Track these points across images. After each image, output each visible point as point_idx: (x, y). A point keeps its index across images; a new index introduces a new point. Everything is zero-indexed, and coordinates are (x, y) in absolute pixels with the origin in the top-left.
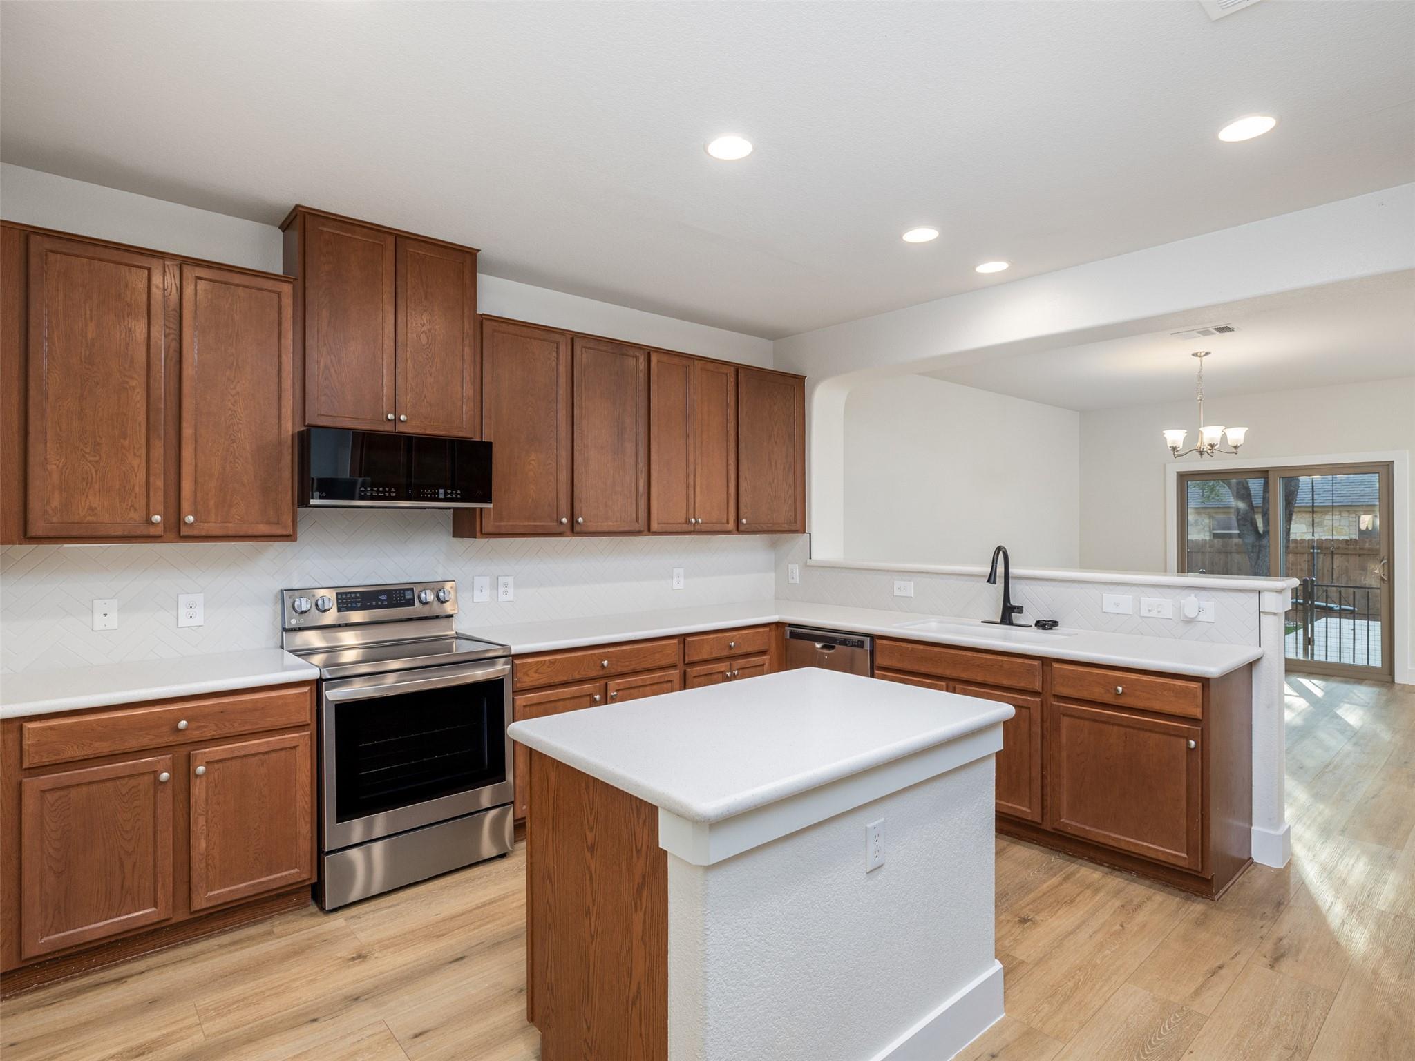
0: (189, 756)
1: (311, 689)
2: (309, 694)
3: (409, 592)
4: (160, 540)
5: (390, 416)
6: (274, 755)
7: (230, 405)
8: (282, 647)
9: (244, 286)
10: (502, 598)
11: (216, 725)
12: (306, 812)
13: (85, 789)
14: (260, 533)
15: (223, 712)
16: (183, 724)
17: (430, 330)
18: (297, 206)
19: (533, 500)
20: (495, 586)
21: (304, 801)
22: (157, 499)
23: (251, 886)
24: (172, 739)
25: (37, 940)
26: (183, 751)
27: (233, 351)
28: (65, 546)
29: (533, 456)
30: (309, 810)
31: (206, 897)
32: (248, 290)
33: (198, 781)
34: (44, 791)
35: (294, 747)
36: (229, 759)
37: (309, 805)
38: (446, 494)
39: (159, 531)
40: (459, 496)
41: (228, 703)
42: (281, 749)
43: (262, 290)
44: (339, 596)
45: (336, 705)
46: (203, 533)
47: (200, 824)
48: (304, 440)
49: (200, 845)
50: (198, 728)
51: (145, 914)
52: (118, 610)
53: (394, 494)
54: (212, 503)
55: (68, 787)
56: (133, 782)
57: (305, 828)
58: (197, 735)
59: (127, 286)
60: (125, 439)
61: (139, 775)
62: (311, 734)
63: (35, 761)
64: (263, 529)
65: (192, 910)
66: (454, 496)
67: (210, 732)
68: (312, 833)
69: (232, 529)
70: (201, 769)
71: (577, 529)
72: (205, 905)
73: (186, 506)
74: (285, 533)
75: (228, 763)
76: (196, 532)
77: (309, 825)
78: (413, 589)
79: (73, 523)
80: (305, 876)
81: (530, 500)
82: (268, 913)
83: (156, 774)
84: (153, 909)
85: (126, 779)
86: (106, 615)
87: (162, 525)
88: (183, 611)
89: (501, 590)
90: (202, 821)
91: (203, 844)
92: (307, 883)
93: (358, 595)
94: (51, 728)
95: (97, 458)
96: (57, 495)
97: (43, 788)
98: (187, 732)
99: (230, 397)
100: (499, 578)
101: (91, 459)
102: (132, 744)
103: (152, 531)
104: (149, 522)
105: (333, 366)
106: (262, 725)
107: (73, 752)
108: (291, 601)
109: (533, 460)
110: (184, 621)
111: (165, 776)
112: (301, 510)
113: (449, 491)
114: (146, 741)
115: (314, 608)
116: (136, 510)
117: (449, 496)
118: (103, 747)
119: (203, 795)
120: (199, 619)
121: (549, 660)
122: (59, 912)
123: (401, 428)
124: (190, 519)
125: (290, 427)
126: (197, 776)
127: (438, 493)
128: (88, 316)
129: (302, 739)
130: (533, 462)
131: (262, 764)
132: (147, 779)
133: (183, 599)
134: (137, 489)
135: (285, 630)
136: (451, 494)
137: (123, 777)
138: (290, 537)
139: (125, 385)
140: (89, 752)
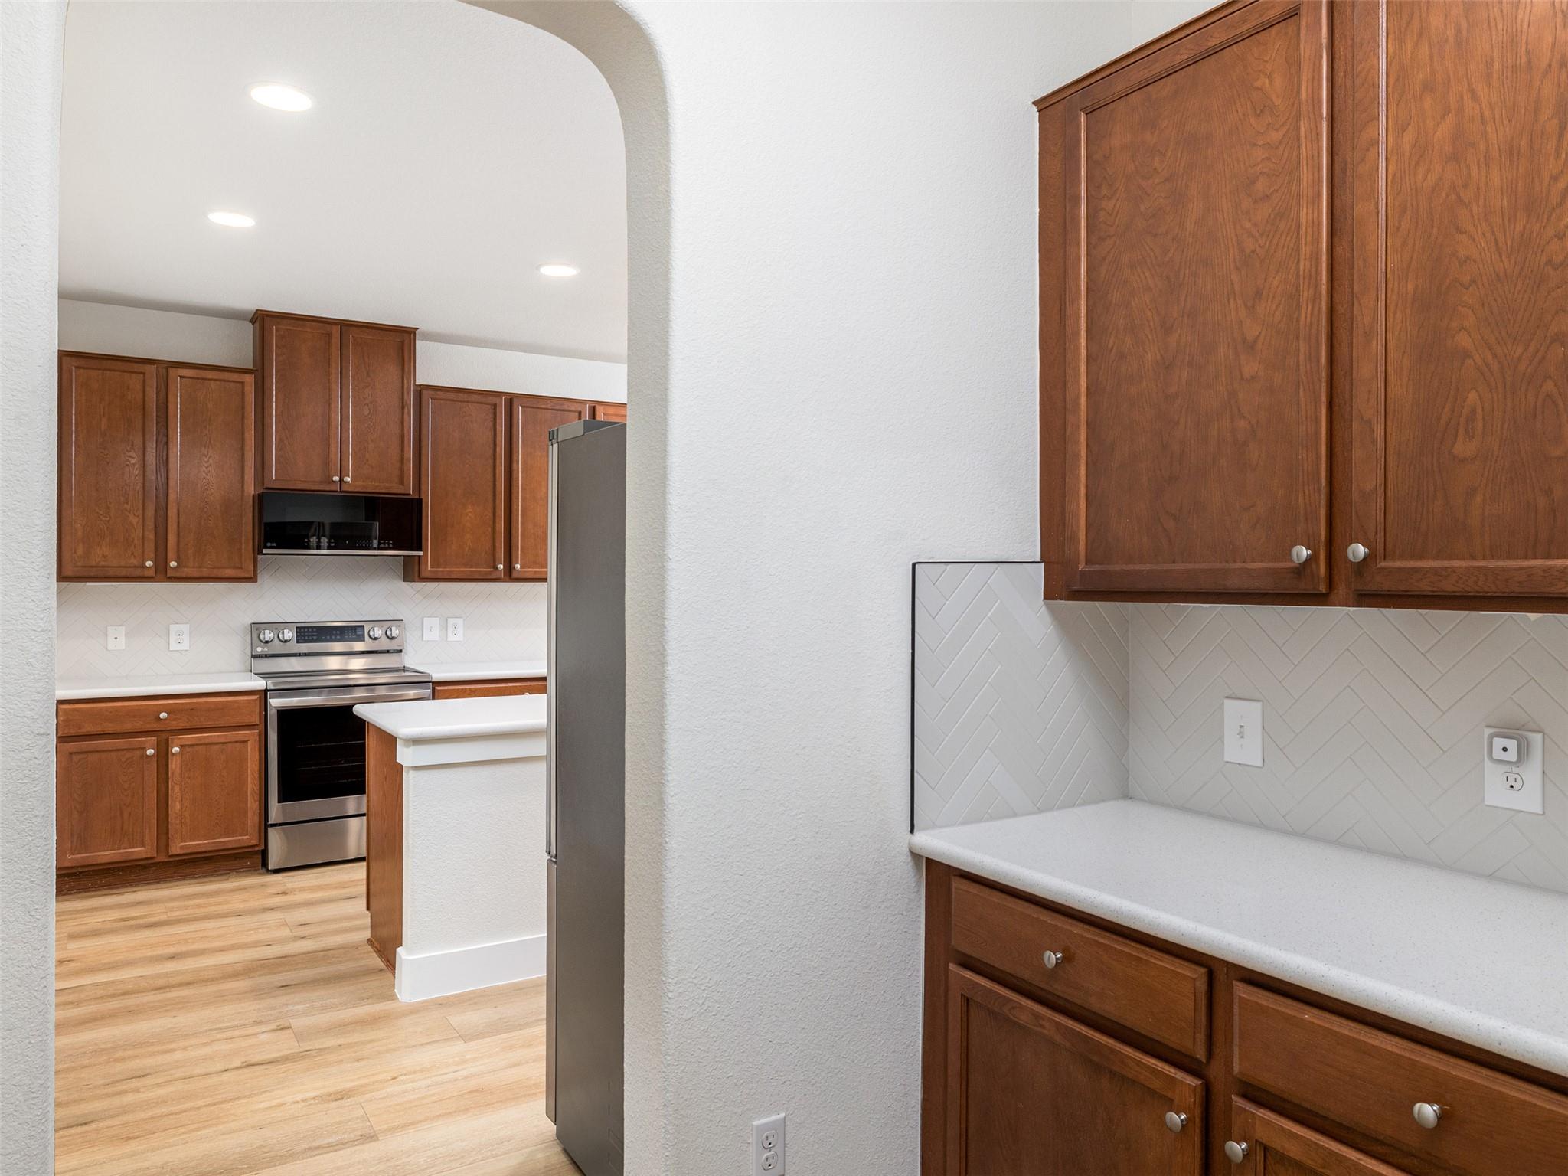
0: (168, 740)
1: (260, 697)
2: (258, 702)
3: (360, 629)
4: (152, 580)
5: (336, 478)
6: (230, 745)
7: (204, 475)
8: (251, 671)
9: (216, 380)
10: (451, 638)
11: (188, 719)
12: (255, 792)
13: (96, 756)
14: (227, 576)
15: (192, 709)
16: (163, 715)
17: (371, 403)
18: (257, 310)
19: (469, 547)
20: (445, 627)
21: (252, 784)
22: (150, 547)
23: (213, 843)
24: (155, 726)
25: (66, 857)
26: (164, 736)
27: (207, 432)
28: (88, 584)
29: (470, 509)
30: (258, 792)
31: (180, 846)
32: (218, 382)
33: (175, 757)
34: (71, 753)
35: (247, 741)
36: (197, 745)
37: (258, 788)
38: (379, 543)
39: (152, 573)
40: (391, 546)
41: (197, 703)
42: (236, 742)
43: (228, 381)
44: (298, 630)
45: (278, 711)
46: (184, 575)
47: (175, 790)
48: (264, 500)
49: (176, 807)
50: (174, 720)
51: (139, 852)
52: (125, 635)
53: (333, 544)
54: (191, 552)
55: (86, 752)
56: (128, 755)
57: (253, 804)
58: (174, 725)
59: (128, 388)
60: (127, 503)
61: (133, 749)
62: (260, 732)
63: (66, 732)
64: (230, 572)
65: (170, 854)
66: (387, 545)
67: (181, 725)
68: (260, 810)
69: (205, 572)
70: (176, 750)
71: (515, 575)
72: (179, 852)
73: (171, 554)
74: (247, 576)
75: (196, 748)
76: (178, 575)
77: (258, 803)
78: (363, 626)
79: (92, 567)
80: (254, 842)
81: (467, 549)
82: (227, 870)
83: (144, 749)
84: (143, 849)
85: (125, 752)
86: (116, 638)
87: (153, 569)
88: (173, 638)
89: (450, 630)
90: (177, 789)
91: (178, 806)
92: (257, 849)
93: (315, 630)
94: (76, 710)
95: (108, 519)
96: (81, 545)
97: (71, 751)
98: (167, 722)
99: (204, 468)
100: (449, 619)
101: (104, 519)
102: (128, 727)
103: (147, 573)
104: (143, 566)
105: (287, 438)
106: (222, 722)
107: (88, 728)
108: (258, 632)
109: (470, 512)
110: (174, 646)
111: (150, 752)
112: (260, 557)
113: (382, 541)
114: (138, 725)
115: (276, 639)
116: (135, 557)
117: (382, 546)
118: (109, 727)
119: (178, 771)
120: (185, 645)
121: (470, 689)
122: (81, 840)
123: (345, 488)
124: (173, 564)
125: (251, 490)
126: (173, 754)
127: (372, 543)
128: (102, 413)
129: (252, 736)
130: (469, 514)
131: (222, 752)
132: (138, 753)
133: (174, 628)
134: (136, 541)
135: (253, 656)
136: (384, 543)
137: (122, 750)
138: (253, 579)
139: (128, 463)
140: (100, 729)
